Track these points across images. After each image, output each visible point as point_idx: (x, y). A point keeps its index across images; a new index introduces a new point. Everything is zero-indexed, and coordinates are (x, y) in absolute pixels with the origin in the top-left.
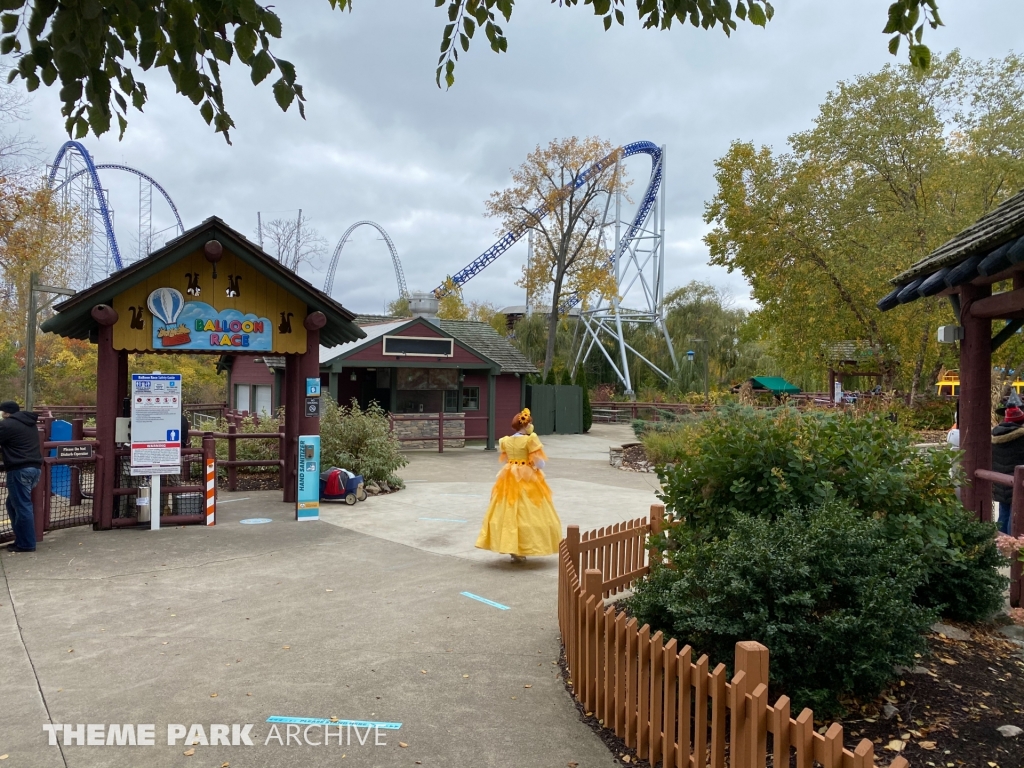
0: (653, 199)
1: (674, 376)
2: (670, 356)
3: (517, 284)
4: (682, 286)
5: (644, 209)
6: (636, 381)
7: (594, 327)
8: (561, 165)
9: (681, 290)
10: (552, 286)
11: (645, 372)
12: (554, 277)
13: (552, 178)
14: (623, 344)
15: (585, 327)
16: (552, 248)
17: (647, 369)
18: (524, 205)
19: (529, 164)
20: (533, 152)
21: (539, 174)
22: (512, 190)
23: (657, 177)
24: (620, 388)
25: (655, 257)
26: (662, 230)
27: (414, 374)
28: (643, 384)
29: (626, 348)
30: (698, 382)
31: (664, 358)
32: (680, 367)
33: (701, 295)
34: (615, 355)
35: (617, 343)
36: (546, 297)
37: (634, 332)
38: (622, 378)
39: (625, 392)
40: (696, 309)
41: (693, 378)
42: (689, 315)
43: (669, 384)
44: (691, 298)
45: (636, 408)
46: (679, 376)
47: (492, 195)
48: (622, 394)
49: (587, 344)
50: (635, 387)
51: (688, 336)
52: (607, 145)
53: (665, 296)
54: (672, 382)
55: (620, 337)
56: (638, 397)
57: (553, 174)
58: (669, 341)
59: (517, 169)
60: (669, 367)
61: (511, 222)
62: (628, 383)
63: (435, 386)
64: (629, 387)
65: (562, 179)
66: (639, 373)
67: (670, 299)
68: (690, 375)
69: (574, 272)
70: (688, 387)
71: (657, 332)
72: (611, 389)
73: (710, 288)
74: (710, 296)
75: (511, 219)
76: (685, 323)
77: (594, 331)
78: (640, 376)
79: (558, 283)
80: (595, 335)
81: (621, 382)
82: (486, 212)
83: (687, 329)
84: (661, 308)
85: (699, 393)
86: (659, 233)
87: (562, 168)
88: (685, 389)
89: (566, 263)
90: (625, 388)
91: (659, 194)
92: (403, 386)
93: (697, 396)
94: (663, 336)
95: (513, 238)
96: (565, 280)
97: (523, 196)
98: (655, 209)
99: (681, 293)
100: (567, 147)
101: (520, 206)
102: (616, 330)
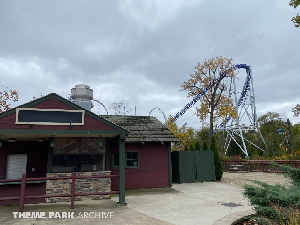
0: (248, 86)
1: (266, 150)
2: (263, 142)
3: (195, 115)
4: (264, 114)
5: (245, 90)
6: (250, 152)
7: (231, 133)
8: (209, 69)
9: (264, 116)
10: (209, 115)
11: (253, 149)
12: (210, 111)
13: (206, 74)
14: (243, 138)
15: (227, 133)
16: (208, 101)
17: (254, 148)
18: (195, 85)
19: (196, 70)
20: (197, 66)
21: (200, 74)
22: (190, 80)
23: (249, 77)
24: (243, 155)
25: (252, 106)
26: (253, 95)
27: (68, 142)
28: (253, 154)
29: (244, 140)
30: (277, 152)
31: (260, 143)
32: (268, 146)
33: (273, 117)
34: (240, 143)
35: (240, 138)
36: (208, 120)
37: (247, 134)
38: (244, 151)
39: (246, 157)
40: (272, 123)
41: (274, 150)
42: (269, 125)
43: (264, 153)
44: (269, 119)
45: (251, 163)
46: (268, 150)
47: (183, 83)
48: (244, 158)
49: (229, 140)
50: (249, 155)
51: (270, 133)
52: (226, 58)
53: (258, 119)
54: (265, 152)
55: (241, 136)
56: (251, 159)
57: (206, 73)
58: (262, 137)
59: (192, 73)
60: (263, 147)
61: (191, 93)
62: (246, 153)
63: (86, 151)
64: (247, 155)
65: (210, 74)
66: (251, 150)
67: (260, 120)
68: (273, 149)
69: (218, 109)
70: (272, 154)
71: (256, 133)
72: (240, 155)
73: (276, 114)
74: (277, 117)
75: (191, 91)
76: (268, 129)
77: (231, 134)
78: (251, 151)
79: (212, 113)
80: (231, 136)
81: (244, 153)
82: (181, 89)
83: (269, 131)
84: (257, 124)
85: (278, 156)
86: (252, 96)
87: (209, 70)
88: (271, 155)
89: (214, 105)
90: (245, 155)
91: (250, 84)
92: (59, 151)
93: (278, 158)
94: (259, 134)
95: (195, 101)
96: (215, 112)
97: (195, 82)
98: (250, 89)
99: (264, 117)
100: (211, 63)
101: (194, 86)
102: (240, 134)
